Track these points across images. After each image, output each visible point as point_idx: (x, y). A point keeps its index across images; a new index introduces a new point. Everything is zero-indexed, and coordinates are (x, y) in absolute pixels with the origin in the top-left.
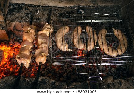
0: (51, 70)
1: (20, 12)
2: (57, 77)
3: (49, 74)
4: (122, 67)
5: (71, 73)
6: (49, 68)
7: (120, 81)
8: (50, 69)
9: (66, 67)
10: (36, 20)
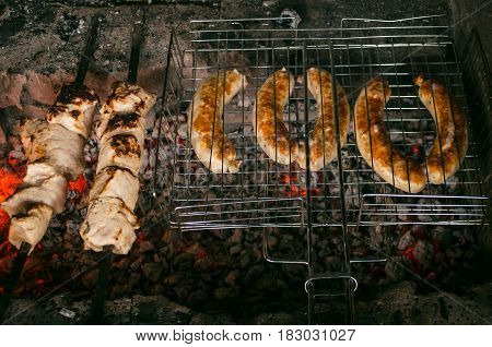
0: (177, 258)
1: (44, 32)
2: (201, 283)
3: (168, 274)
4: (456, 233)
5: (256, 267)
6: (168, 251)
7: (441, 300)
8: (174, 255)
9: (234, 244)
10: (108, 62)
